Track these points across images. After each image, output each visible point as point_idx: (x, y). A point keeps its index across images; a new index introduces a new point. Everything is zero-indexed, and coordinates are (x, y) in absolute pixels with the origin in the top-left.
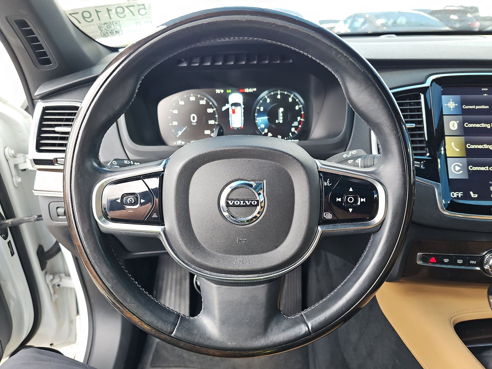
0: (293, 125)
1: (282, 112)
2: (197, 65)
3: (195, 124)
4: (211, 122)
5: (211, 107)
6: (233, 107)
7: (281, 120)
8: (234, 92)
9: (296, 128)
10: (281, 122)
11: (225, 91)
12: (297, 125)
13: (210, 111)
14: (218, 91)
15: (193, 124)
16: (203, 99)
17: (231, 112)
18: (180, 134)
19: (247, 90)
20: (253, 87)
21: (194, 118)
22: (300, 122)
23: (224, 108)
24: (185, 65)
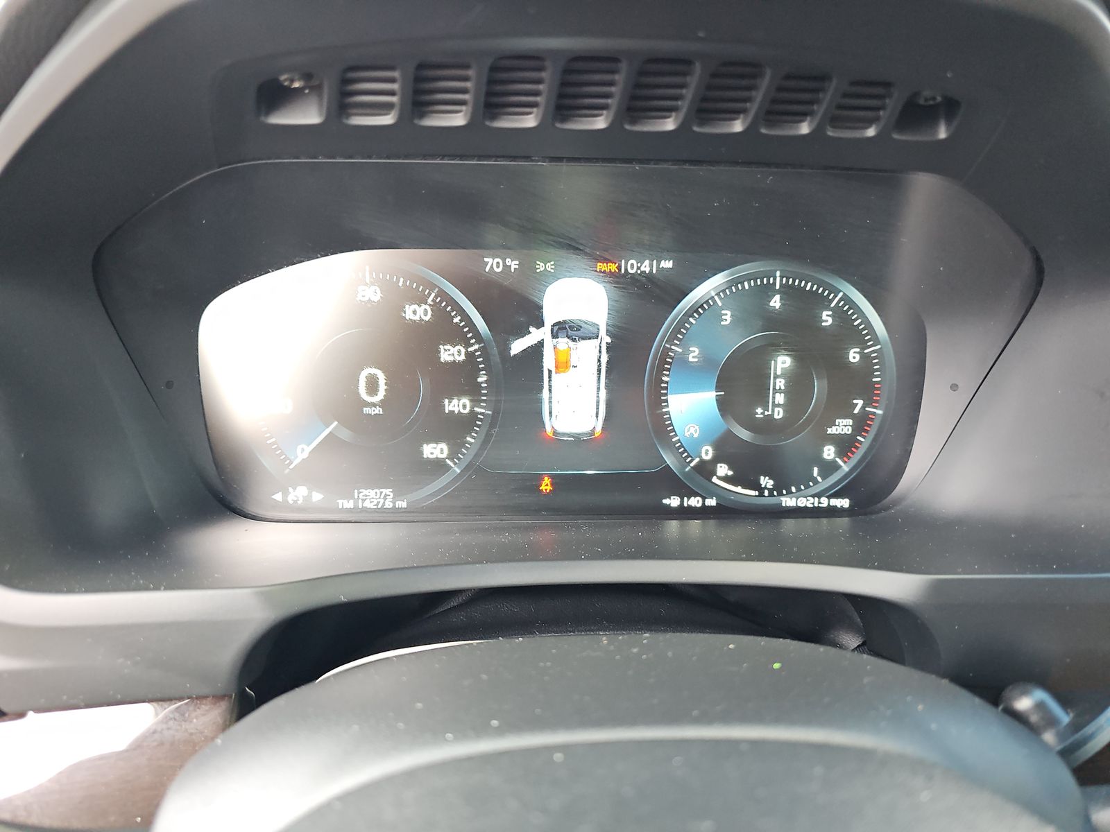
0: (832, 431)
1: (785, 375)
2: (387, 120)
3: (378, 410)
4: (458, 405)
5: (457, 336)
6: (563, 342)
7: (777, 406)
8: (570, 273)
9: (845, 445)
10: (779, 414)
11: (527, 269)
12: (848, 431)
13: (451, 353)
14: (493, 264)
15: (366, 410)
16: (422, 300)
17: (548, 362)
18: (305, 455)
19: (632, 266)
20: (656, 252)
21: (372, 386)
22: (861, 423)
23: (518, 346)
24: (307, 115)
